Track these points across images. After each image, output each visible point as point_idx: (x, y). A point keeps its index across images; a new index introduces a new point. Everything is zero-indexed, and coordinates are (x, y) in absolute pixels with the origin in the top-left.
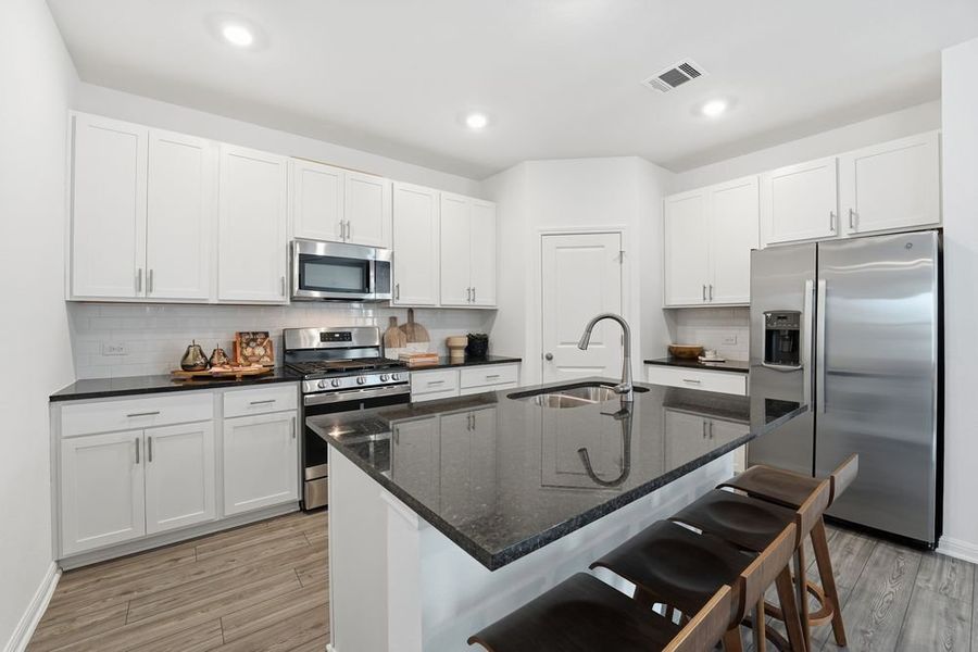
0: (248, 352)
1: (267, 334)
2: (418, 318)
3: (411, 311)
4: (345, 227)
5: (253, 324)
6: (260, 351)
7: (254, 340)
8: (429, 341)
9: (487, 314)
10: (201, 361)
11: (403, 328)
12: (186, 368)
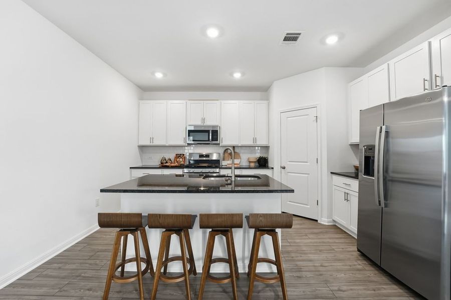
0: (178, 160)
1: (184, 155)
2: (237, 150)
3: (234, 147)
4: (203, 120)
5: (180, 152)
6: (181, 160)
7: (180, 156)
8: (241, 159)
9: (266, 148)
10: (165, 161)
11: (230, 154)
12: (162, 163)
